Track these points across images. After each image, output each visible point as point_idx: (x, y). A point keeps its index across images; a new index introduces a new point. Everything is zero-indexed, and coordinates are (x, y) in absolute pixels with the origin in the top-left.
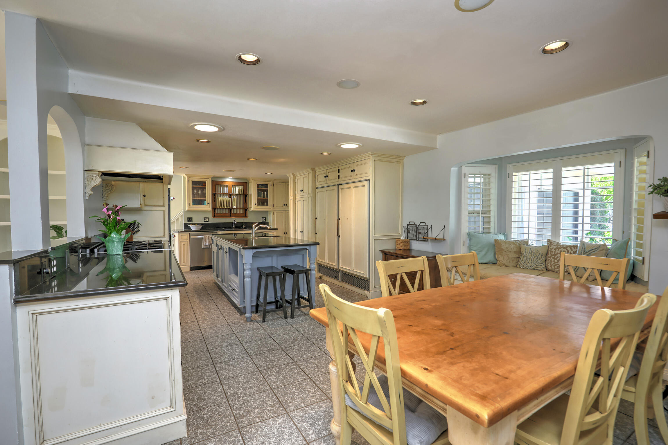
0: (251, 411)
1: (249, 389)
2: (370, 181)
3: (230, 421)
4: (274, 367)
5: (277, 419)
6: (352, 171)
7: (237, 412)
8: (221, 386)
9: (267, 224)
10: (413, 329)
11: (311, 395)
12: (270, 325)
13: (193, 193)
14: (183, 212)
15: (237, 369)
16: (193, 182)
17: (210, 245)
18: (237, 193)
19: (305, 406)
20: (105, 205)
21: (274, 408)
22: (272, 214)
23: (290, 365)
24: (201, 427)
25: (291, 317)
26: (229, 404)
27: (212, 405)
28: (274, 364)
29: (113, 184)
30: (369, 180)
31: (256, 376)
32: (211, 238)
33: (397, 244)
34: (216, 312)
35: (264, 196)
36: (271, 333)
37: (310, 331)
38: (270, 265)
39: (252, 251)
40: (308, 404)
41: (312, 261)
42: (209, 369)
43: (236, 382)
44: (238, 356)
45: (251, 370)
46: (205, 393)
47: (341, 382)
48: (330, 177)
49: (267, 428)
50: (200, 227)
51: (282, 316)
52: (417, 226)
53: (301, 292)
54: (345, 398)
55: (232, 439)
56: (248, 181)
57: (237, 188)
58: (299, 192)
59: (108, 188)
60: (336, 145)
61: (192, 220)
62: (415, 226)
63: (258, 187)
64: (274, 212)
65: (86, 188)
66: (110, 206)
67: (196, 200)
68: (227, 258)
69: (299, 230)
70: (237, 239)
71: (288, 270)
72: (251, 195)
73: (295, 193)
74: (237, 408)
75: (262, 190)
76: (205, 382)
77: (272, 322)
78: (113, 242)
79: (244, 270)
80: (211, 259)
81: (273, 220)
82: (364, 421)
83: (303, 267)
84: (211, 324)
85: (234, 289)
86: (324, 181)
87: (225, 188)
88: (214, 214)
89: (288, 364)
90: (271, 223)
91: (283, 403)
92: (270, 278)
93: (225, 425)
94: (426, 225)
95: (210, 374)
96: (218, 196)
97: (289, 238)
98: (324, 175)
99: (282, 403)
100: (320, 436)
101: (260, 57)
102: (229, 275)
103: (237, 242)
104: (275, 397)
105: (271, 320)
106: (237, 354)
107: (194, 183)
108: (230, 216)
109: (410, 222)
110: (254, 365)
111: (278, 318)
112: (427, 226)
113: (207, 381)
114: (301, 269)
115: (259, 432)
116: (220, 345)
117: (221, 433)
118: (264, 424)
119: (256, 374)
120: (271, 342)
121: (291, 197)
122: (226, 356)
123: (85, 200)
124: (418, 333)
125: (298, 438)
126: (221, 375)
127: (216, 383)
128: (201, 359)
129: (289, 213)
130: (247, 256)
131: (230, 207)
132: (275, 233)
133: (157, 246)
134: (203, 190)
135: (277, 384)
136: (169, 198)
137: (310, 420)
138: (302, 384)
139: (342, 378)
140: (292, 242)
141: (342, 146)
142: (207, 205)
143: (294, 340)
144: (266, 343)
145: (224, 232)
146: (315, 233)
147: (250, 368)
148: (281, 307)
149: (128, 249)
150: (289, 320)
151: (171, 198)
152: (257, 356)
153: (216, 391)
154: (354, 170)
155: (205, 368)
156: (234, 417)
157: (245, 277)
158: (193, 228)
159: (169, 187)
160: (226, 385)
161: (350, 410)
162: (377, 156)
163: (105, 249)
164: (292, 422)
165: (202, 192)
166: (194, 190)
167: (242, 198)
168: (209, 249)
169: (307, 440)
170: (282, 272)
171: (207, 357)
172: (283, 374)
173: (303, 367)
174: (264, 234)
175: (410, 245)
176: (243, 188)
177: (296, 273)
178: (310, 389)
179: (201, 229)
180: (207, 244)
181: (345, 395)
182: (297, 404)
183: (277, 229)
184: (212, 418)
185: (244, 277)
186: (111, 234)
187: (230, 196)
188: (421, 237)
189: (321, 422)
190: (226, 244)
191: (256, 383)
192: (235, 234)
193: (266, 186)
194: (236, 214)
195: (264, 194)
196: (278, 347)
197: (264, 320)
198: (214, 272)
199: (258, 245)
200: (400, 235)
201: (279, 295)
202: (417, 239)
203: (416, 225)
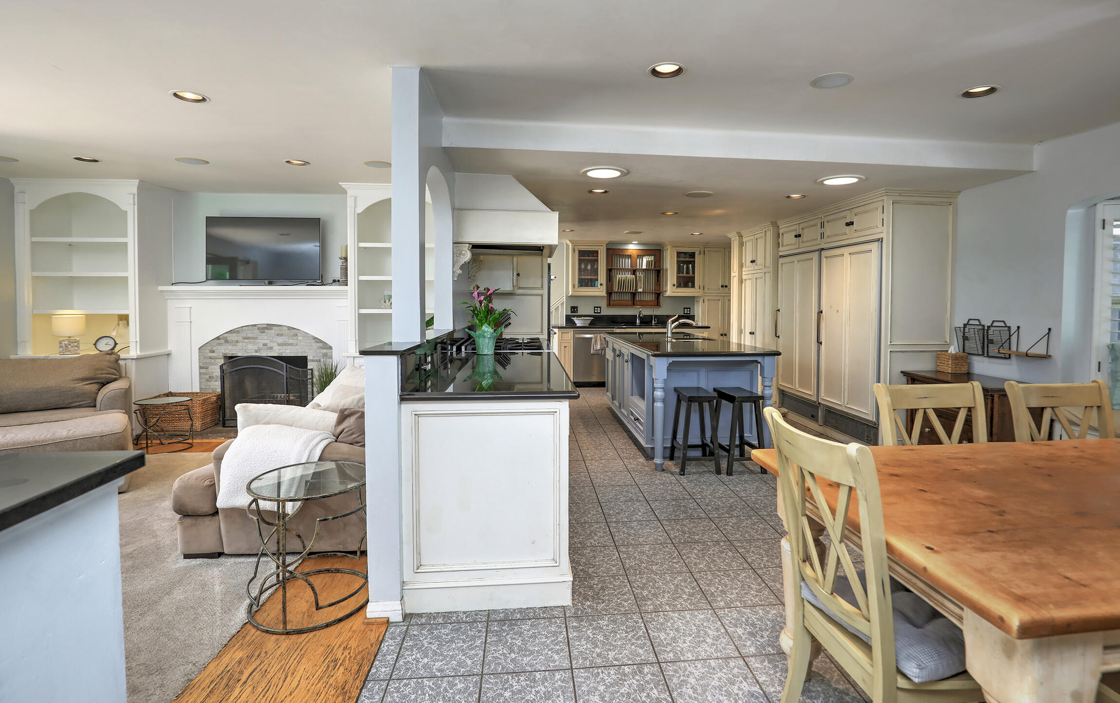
0: (659, 594)
1: (656, 565)
2: (882, 241)
3: (628, 600)
4: (697, 542)
5: (696, 613)
6: (848, 224)
7: (639, 591)
8: (617, 553)
9: (692, 318)
10: (927, 496)
11: (752, 592)
12: (692, 480)
13: (580, 269)
14: (565, 297)
15: (640, 535)
16: (580, 251)
17: (603, 349)
18: (644, 267)
19: (742, 606)
20: (476, 288)
21: (693, 598)
22: (701, 301)
23: (722, 544)
24: (590, 599)
25: (727, 474)
26: (628, 579)
27: (605, 575)
28: (696, 537)
29: (482, 259)
30: (880, 240)
31: (667, 550)
32: (605, 338)
33: (939, 361)
34: (611, 451)
35: (688, 272)
36: (694, 493)
37: (759, 499)
38: (695, 385)
39: (667, 361)
40: (747, 605)
41: (767, 384)
42: (600, 527)
43: (639, 552)
44: (642, 518)
45: (660, 540)
46: (595, 558)
47: (796, 562)
48: (805, 237)
49: (681, 621)
50: (589, 322)
51: (713, 470)
52: (986, 328)
53: (745, 435)
54: (801, 586)
55: (630, 624)
56: (663, 247)
57: (645, 260)
58: (748, 263)
59: (476, 265)
60: (815, 181)
61: (577, 310)
62: (981, 327)
63: (678, 257)
64: (705, 298)
65: (455, 266)
66: (481, 289)
67: (584, 279)
68: (628, 370)
69: (748, 330)
70: (644, 343)
71: (722, 395)
72: (667, 270)
73: (741, 266)
74: (638, 586)
75: (684, 262)
76: (595, 544)
77: (695, 477)
78: (484, 337)
79: (654, 389)
80: (603, 371)
81: (703, 312)
82: (830, 625)
83: (751, 392)
84: (603, 467)
85: (638, 419)
86: (795, 244)
87: (627, 260)
88: (610, 301)
89: (718, 542)
90: (698, 316)
91: (708, 594)
92: (695, 406)
93: (621, 604)
94: (1006, 326)
95: (602, 535)
96: (616, 273)
97: (729, 342)
98: (794, 233)
99: (706, 595)
100: (764, 652)
101: (682, 65)
102: (631, 397)
103: (643, 345)
104: (696, 583)
105: (694, 473)
106: (640, 514)
107: (582, 253)
108: (634, 305)
109: (969, 320)
110: (666, 534)
111: (705, 472)
112: (1009, 327)
113: (598, 543)
114: (748, 395)
115: (669, 624)
116: (616, 499)
117: (616, 612)
118: (676, 615)
119: (667, 547)
120: (693, 505)
121: (735, 273)
122: (625, 514)
123: (454, 281)
124: (934, 502)
125: (728, 647)
126: (616, 538)
127: (610, 548)
128: (590, 513)
129: (729, 300)
130: (659, 368)
131: (633, 290)
132: (705, 334)
133: (534, 345)
134: (594, 264)
135: (700, 566)
136: (549, 276)
137: (748, 627)
138: (739, 575)
139: (797, 556)
140: (734, 348)
141: (826, 182)
142: (599, 286)
143: (731, 508)
144: (684, 506)
145: (623, 329)
146: (776, 336)
147: (659, 537)
148: (712, 454)
149: (499, 348)
150: (724, 477)
151: (552, 277)
152: (670, 522)
153: (611, 559)
154: (852, 223)
155: (596, 526)
156: (635, 596)
157: (655, 400)
158: (578, 322)
159: (549, 260)
160: (624, 553)
161: (809, 607)
162: (898, 194)
163: (473, 346)
164: (720, 623)
165: (592, 267)
166: (581, 264)
167: (653, 277)
168: (601, 356)
169: (741, 652)
170: (714, 397)
171: (597, 511)
172: (709, 554)
173: (743, 550)
174: (687, 336)
175: (969, 365)
176: (654, 258)
177: (737, 401)
178: (752, 584)
179: (589, 325)
180: (599, 347)
181: (800, 583)
182: (729, 601)
183: (709, 327)
184: (604, 591)
185: (653, 401)
186: (482, 326)
187: (634, 272)
188: (993, 350)
189: (766, 634)
190: (628, 349)
191: (667, 559)
192: (640, 334)
193: (692, 255)
194: (643, 301)
195: (688, 268)
196: (703, 515)
197: (682, 472)
198: (607, 391)
199: (676, 350)
200: (949, 345)
201: (708, 434)
202: (985, 353)
203: (983, 326)
